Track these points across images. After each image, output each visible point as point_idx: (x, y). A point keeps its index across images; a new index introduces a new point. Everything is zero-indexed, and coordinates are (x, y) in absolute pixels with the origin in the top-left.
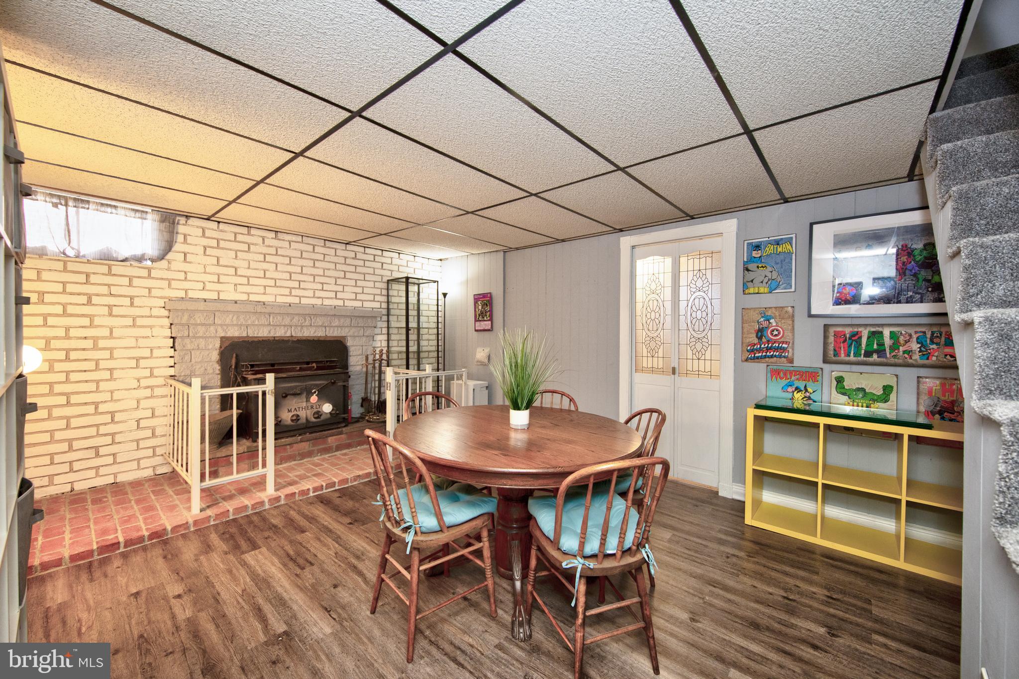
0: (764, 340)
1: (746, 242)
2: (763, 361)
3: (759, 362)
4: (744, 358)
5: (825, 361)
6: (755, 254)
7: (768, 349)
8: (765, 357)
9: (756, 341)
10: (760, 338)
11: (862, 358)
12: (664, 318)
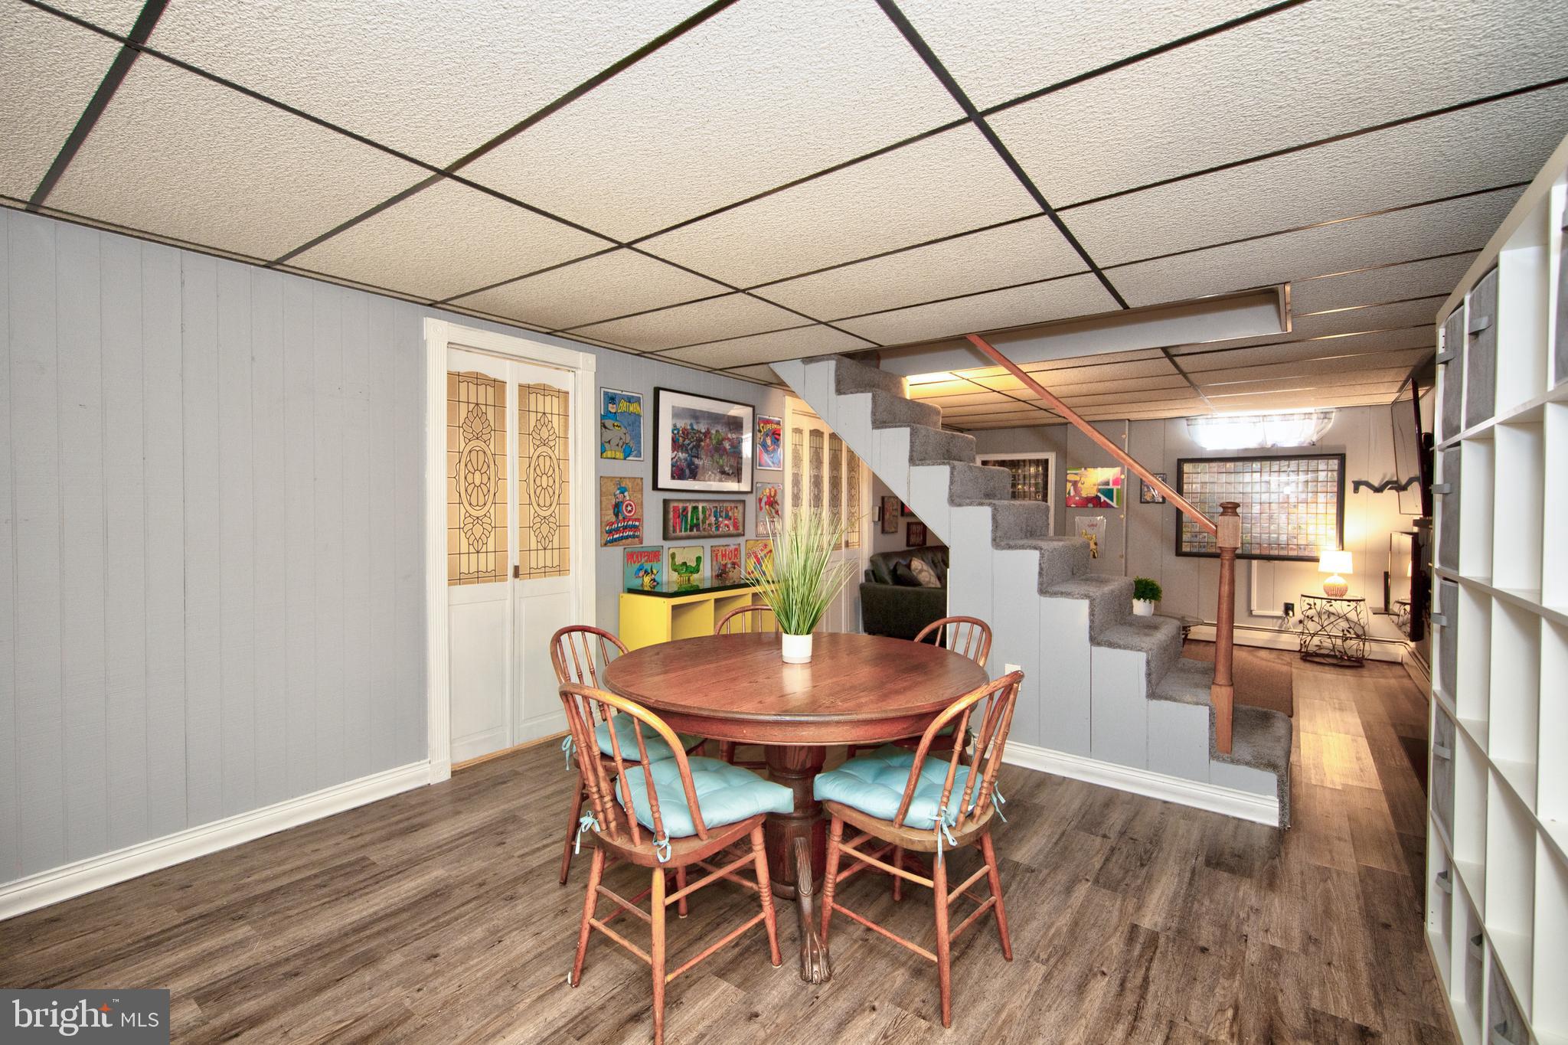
0: (621, 518)
1: (603, 390)
2: (621, 543)
3: (616, 545)
4: (603, 542)
5: (666, 537)
6: (612, 408)
7: (625, 528)
8: (622, 538)
9: (614, 519)
10: (616, 515)
11: (688, 533)
12: (496, 483)
